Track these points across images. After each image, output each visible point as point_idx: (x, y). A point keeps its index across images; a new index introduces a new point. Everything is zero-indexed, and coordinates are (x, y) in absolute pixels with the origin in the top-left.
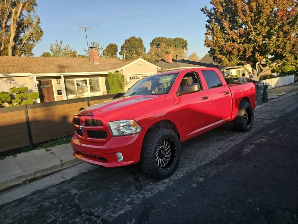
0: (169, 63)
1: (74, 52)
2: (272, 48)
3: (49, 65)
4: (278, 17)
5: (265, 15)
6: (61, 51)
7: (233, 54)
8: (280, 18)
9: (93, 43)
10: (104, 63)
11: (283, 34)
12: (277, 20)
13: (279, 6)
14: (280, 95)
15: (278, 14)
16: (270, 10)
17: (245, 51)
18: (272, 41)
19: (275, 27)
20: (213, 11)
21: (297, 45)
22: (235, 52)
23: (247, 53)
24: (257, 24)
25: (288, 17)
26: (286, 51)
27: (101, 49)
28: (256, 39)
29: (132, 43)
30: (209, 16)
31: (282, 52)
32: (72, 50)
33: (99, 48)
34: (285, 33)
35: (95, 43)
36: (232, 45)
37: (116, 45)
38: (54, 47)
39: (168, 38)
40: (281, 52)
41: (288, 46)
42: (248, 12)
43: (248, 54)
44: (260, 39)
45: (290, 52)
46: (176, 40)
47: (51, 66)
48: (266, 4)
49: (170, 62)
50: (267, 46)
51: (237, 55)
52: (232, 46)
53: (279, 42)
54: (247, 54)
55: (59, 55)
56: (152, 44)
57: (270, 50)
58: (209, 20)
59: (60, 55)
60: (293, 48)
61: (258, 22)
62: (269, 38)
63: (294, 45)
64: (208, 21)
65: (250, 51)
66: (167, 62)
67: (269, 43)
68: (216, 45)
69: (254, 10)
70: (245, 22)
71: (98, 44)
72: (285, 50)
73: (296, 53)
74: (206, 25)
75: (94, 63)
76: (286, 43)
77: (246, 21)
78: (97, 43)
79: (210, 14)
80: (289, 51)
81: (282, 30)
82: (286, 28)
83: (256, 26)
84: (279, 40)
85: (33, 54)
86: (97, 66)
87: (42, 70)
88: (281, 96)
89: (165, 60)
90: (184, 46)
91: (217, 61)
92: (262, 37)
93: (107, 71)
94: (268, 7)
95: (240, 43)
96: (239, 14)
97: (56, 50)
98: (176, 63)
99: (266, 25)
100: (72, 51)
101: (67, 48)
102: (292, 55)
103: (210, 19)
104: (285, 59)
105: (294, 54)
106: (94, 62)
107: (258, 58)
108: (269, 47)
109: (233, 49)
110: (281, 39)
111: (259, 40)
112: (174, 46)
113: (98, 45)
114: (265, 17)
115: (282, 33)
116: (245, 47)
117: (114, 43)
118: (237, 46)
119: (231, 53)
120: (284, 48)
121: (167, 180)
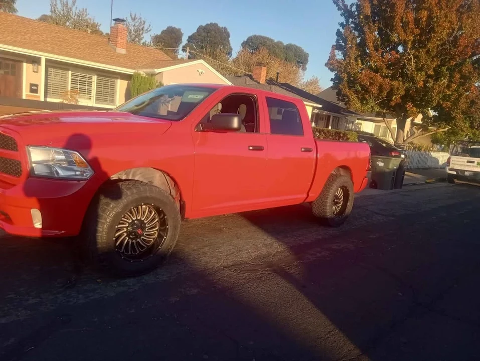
0: (259, 83)
1: (94, 24)
2: (436, 99)
3: (25, 33)
4: (458, 47)
5: (438, 37)
6: (70, 17)
7: (369, 92)
8: (461, 48)
9: (133, 16)
10: (135, 55)
11: (460, 78)
12: (456, 51)
13: (465, 27)
14: (428, 181)
15: (461, 40)
16: (448, 31)
17: (391, 93)
18: (439, 86)
19: (450, 63)
20: (354, 9)
21: (477, 103)
22: (374, 90)
23: (395, 97)
24: (421, 51)
25: (475, 52)
26: (457, 109)
27: (147, 30)
28: (414, 75)
29: (209, 34)
30: (345, 17)
31: (451, 108)
32: (90, 19)
33: (143, 27)
34: (463, 77)
35: (138, 18)
36: (371, 76)
37: (181, 31)
38: (59, 6)
39: (276, 41)
40: (449, 108)
41: (463, 100)
42: (411, 26)
43: (396, 99)
44: (420, 78)
45: (463, 113)
46: (289, 48)
47: (29, 35)
48: (444, 19)
49: (261, 82)
50: (428, 92)
51: (377, 97)
52: (371, 78)
53: (449, 91)
54: (393, 98)
55: (65, 23)
56: (244, 44)
57: (432, 102)
58: (345, 23)
59: (68, 24)
60: (471, 107)
61: (425, 46)
62: (436, 80)
63: (473, 102)
64: (342, 25)
65: (399, 94)
66: (256, 81)
67: (432, 87)
68: (344, 70)
69: (422, 25)
70: (402, 41)
71: (143, 19)
72: (456, 106)
73: (473, 117)
74: (338, 30)
75: (115, 50)
76: (460, 95)
77: (405, 40)
78: (141, 18)
79: (347, 13)
80: (463, 110)
81: (460, 72)
82: (467, 69)
83: (419, 53)
84: (451, 87)
85: (15, 10)
86: (120, 56)
87: (8, 38)
88: (429, 183)
89: (253, 77)
90: (301, 63)
91: (343, 100)
92: (424, 74)
93: (134, 69)
94: (446, 24)
95: (387, 77)
96: (395, 24)
97: (62, 13)
98: (269, 86)
99: (436, 56)
100: (92, 23)
101: (83, 14)
102: (465, 119)
103: (347, 21)
104: (453, 122)
105: (470, 117)
106: (117, 48)
107: (409, 110)
108: (431, 95)
109: (371, 84)
110: (454, 86)
111: (418, 78)
112: (284, 58)
113: (142, 23)
114: (437, 40)
115: (458, 76)
116: (392, 85)
117: (177, 27)
118: (381, 80)
119: (366, 90)
120: (456, 102)
121: (130, 281)
